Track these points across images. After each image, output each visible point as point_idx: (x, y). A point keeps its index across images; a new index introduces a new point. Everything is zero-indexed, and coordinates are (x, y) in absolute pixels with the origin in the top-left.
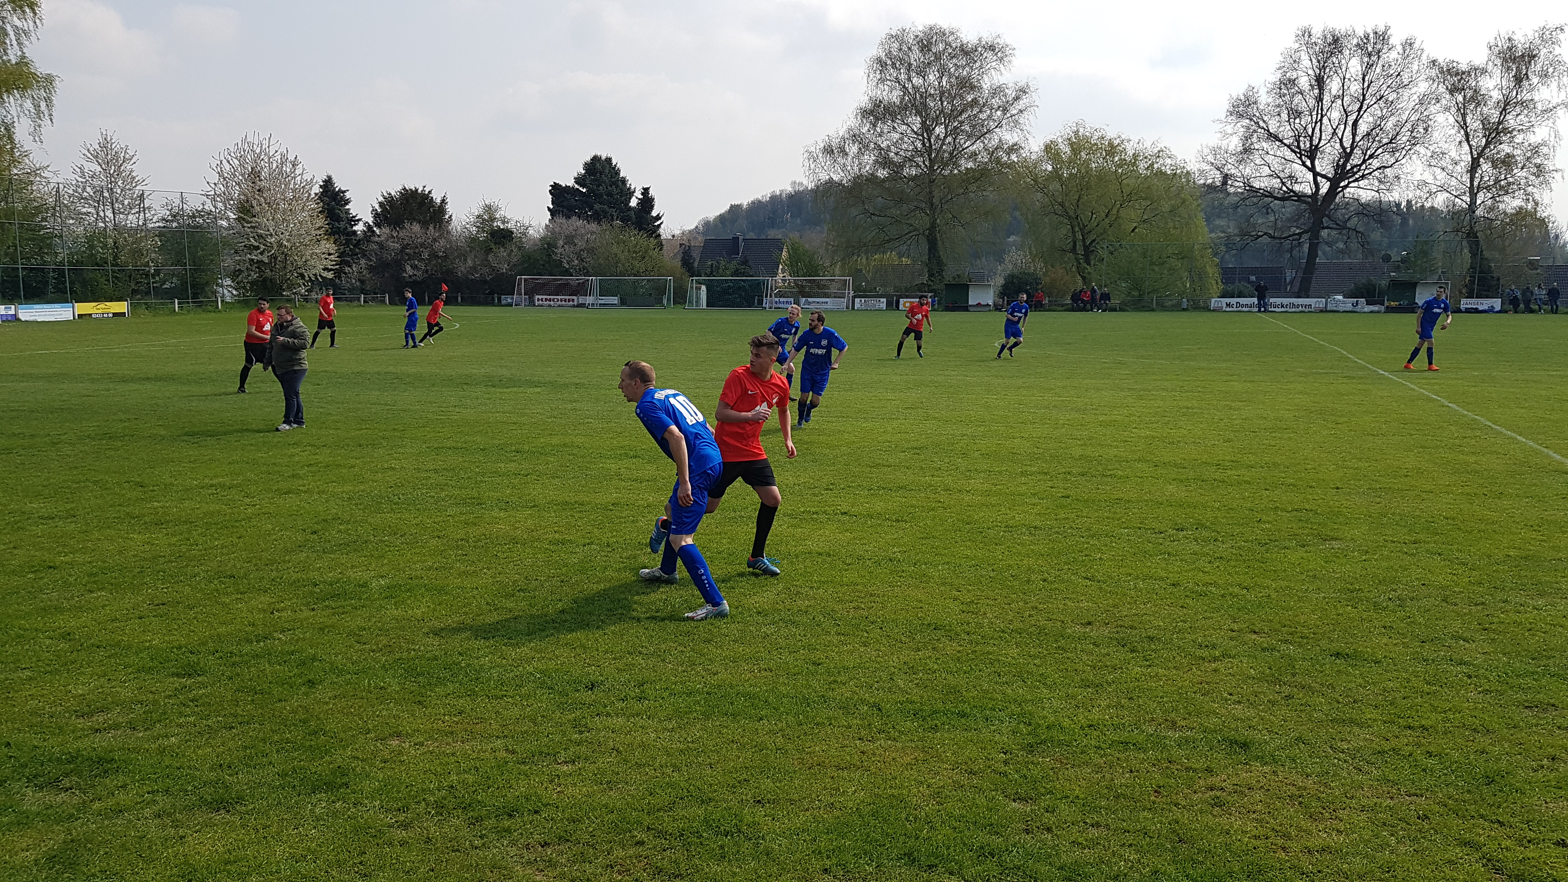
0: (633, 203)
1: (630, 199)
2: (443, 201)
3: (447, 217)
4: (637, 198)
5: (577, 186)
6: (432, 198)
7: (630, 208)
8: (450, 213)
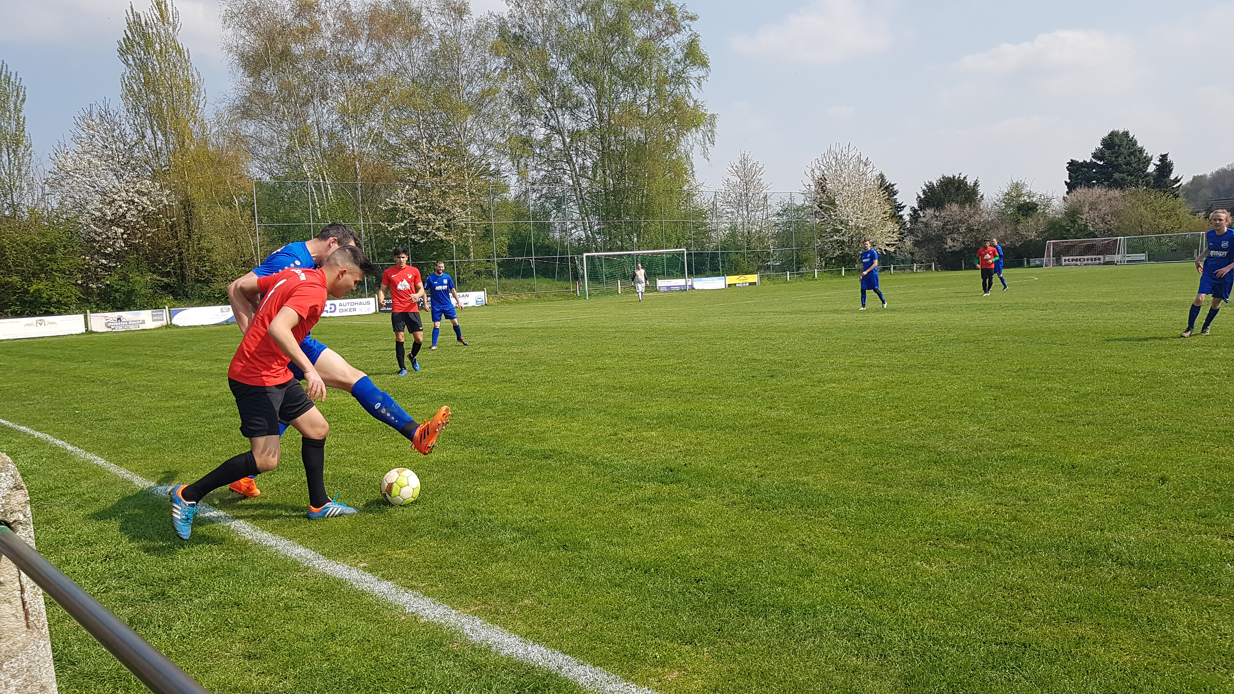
0: (1151, 169)
1: (1148, 166)
2: (975, 184)
3: (979, 197)
4: (1155, 164)
5: (1093, 160)
6: (966, 182)
7: (1148, 175)
8: (982, 194)
